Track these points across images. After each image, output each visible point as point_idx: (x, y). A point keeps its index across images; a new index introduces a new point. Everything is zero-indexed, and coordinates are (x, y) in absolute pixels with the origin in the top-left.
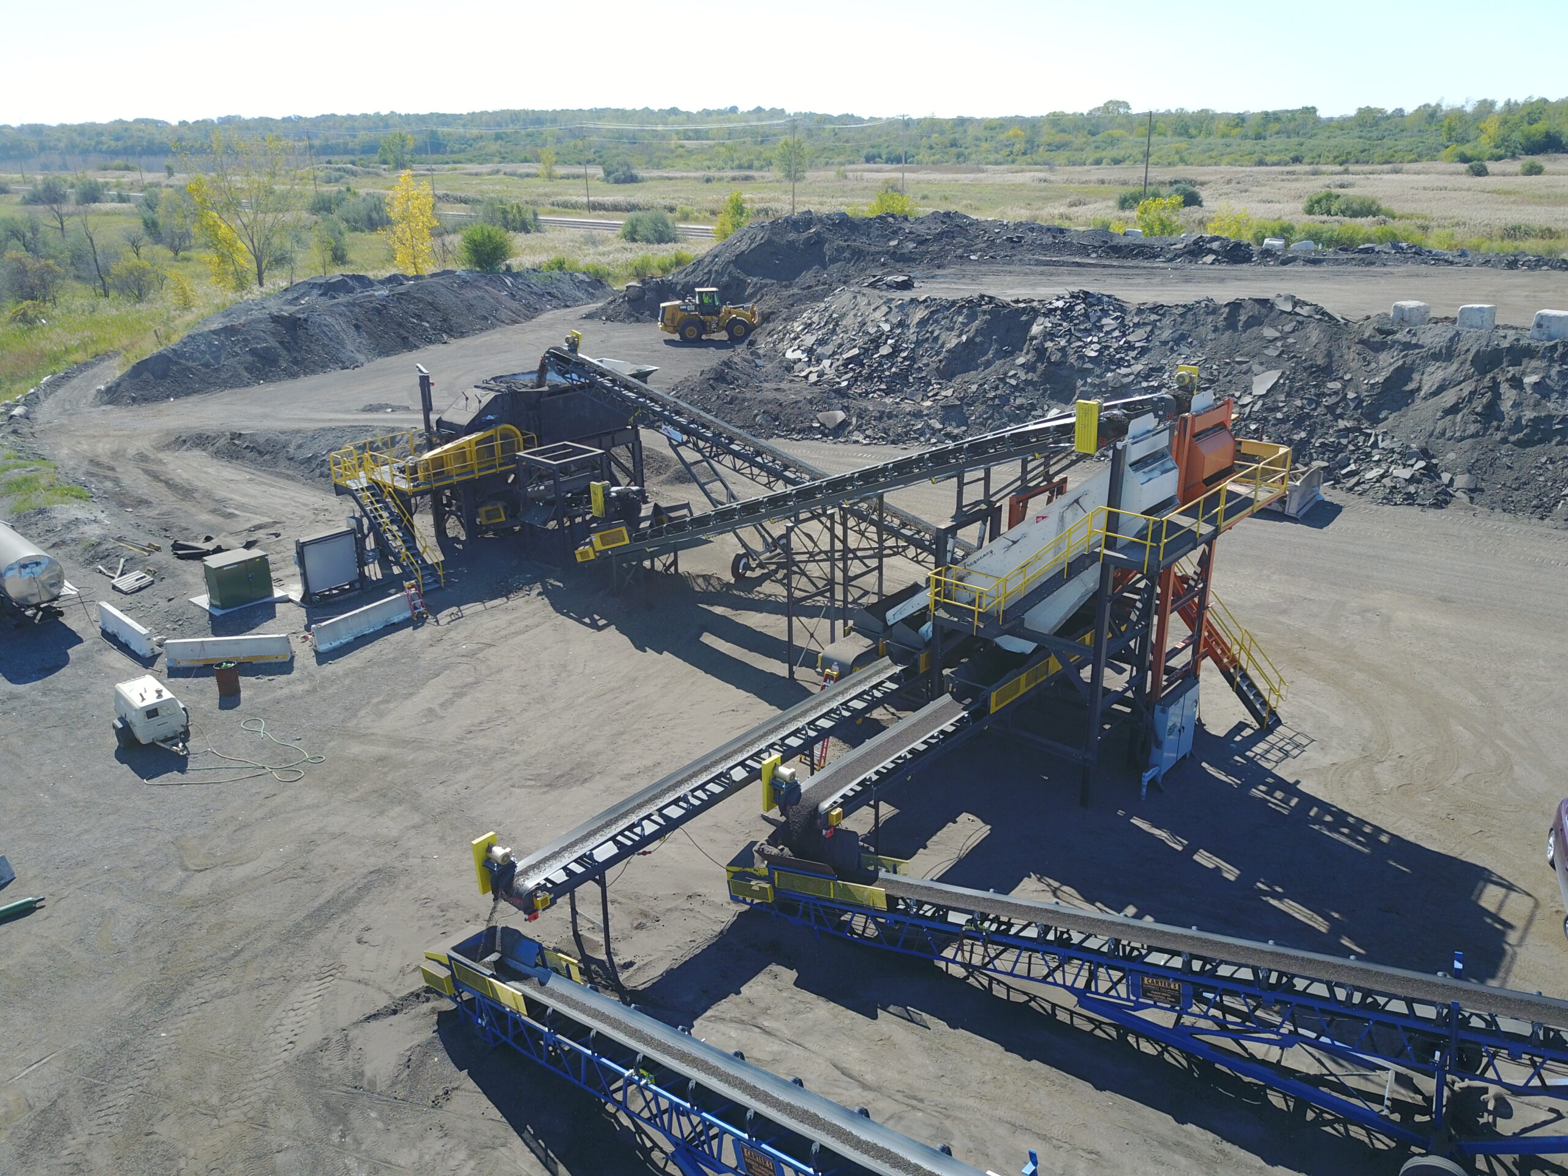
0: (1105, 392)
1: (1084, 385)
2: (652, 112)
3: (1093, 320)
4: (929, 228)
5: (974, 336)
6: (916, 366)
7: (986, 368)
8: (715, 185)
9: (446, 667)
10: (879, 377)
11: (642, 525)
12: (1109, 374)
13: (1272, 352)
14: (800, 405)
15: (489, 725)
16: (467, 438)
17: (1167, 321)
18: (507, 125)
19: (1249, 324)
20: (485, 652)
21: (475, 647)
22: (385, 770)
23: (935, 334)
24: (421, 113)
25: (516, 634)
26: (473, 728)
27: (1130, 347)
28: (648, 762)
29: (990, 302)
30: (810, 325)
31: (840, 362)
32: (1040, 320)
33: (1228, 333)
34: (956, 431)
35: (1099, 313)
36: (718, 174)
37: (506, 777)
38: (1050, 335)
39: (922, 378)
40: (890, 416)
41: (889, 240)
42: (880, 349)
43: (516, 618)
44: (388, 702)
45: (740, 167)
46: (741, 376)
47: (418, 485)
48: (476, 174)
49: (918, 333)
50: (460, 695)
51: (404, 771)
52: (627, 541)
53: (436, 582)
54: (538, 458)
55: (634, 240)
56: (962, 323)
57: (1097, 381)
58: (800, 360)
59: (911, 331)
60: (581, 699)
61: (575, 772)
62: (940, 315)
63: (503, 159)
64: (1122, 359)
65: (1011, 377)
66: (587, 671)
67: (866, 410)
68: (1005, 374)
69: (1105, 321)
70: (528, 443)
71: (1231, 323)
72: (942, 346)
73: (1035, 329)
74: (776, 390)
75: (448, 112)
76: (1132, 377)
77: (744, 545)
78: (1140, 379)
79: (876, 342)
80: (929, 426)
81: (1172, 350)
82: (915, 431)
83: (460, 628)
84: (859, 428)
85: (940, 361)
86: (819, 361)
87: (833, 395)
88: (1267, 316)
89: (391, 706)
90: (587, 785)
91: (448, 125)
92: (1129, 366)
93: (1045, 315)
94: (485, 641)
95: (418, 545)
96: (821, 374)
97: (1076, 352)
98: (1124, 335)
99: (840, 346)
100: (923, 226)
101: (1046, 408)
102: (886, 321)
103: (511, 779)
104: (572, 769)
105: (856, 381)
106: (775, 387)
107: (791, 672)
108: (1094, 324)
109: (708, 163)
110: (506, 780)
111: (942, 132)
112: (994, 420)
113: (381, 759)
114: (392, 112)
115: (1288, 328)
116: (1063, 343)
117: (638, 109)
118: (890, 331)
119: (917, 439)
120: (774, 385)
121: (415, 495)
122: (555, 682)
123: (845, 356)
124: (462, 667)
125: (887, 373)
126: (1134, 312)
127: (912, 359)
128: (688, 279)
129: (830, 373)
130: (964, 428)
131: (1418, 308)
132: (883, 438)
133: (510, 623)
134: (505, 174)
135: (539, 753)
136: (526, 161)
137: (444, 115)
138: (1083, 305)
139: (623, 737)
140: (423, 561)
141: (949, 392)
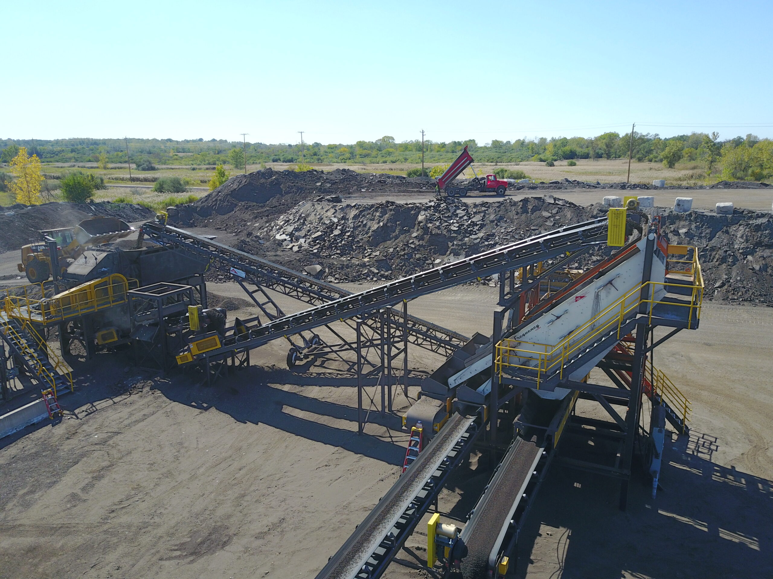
0: (465, 249)
1: (453, 245)
2: (158, 140)
3: (452, 211)
4: (336, 177)
5: (387, 223)
6: (356, 240)
7: (395, 240)
8: (197, 171)
9: (83, 455)
10: (336, 247)
11: (228, 334)
12: (466, 239)
13: (549, 223)
14: (293, 263)
15: (129, 502)
16: (88, 283)
17: (491, 210)
18: (77, 145)
19: (534, 210)
20: (114, 439)
21: (105, 435)
22: (37, 560)
23: (364, 223)
24: (26, 139)
25: (137, 422)
26: (114, 507)
27: (474, 224)
28: (273, 519)
29: (393, 205)
30: (288, 221)
31: (310, 240)
32: (423, 213)
33: (524, 215)
34: (386, 273)
35: (454, 208)
36: (198, 167)
37: (153, 551)
38: (429, 220)
39: (360, 246)
40: (348, 267)
41: (316, 183)
42: (334, 232)
43: (135, 410)
44: (32, 492)
45: (209, 164)
46: (253, 249)
47: (51, 318)
48: (61, 167)
49: (354, 223)
50: (98, 478)
51: (54, 559)
52: (219, 346)
53: (67, 388)
54: (146, 293)
55: (161, 192)
56: (379, 216)
57: (460, 243)
58: (285, 240)
59: (350, 222)
60: (202, 470)
61: (213, 537)
62: (366, 213)
63: (77, 161)
64: (471, 230)
65: (411, 243)
66: (201, 446)
67: (333, 264)
68: (408, 242)
69: (458, 211)
70: (132, 285)
71: (525, 210)
72: (369, 229)
73: (421, 218)
74: (275, 256)
75: (42, 139)
76: (479, 240)
77: (292, 344)
78: (483, 241)
79: (331, 227)
80: (371, 271)
81: (497, 225)
82: (363, 275)
83: (91, 422)
84: (330, 274)
85: (369, 237)
86: (297, 240)
87: (312, 257)
88: (542, 206)
89: (36, 496)
90: (227, 548)
91: (43, 145)
92: (476, 234)
93: (425, 210)
94: (113, 430)
95: (51, 361)
96: (300, 247)
97: (446, 228)
98: (470, 218)
99: (309, 231)
100: (332, 176)
101: (433, 259)
102: (335, 217)
103: (158, 552)
104: (210, 534)
105: (322, 249)
106: (274, 254)
107: (361, 428)
108: (452, 213)
109: (192, 162)
110: (154, 554)
111: (308, 150)
112: (406, 267)
113: (32, 550)
114: (9, 139)
115: (554, 211)
116: (438, 224)
117: (150, 139)
118: (338, 222)
119: (365, 279)
120: (273, 253)
121: (48, 326)
122: (177, 458)
123: (313, 236)
124: (96, 454)
125: (340, 245)
126: (472, 207)
127: (353, 236)
128: (203, 204)
129: (306, 246)
130: (390, 272)
131: (617, 199)
132: (346, 279)
133: (131, 414)
134: (78, 167)
135: (178, 523)
136: (90, 161)
137: (40, 140)
138: (445, 204)
139: (246, 498)
140: (56, 373)
141: (378, 253)
